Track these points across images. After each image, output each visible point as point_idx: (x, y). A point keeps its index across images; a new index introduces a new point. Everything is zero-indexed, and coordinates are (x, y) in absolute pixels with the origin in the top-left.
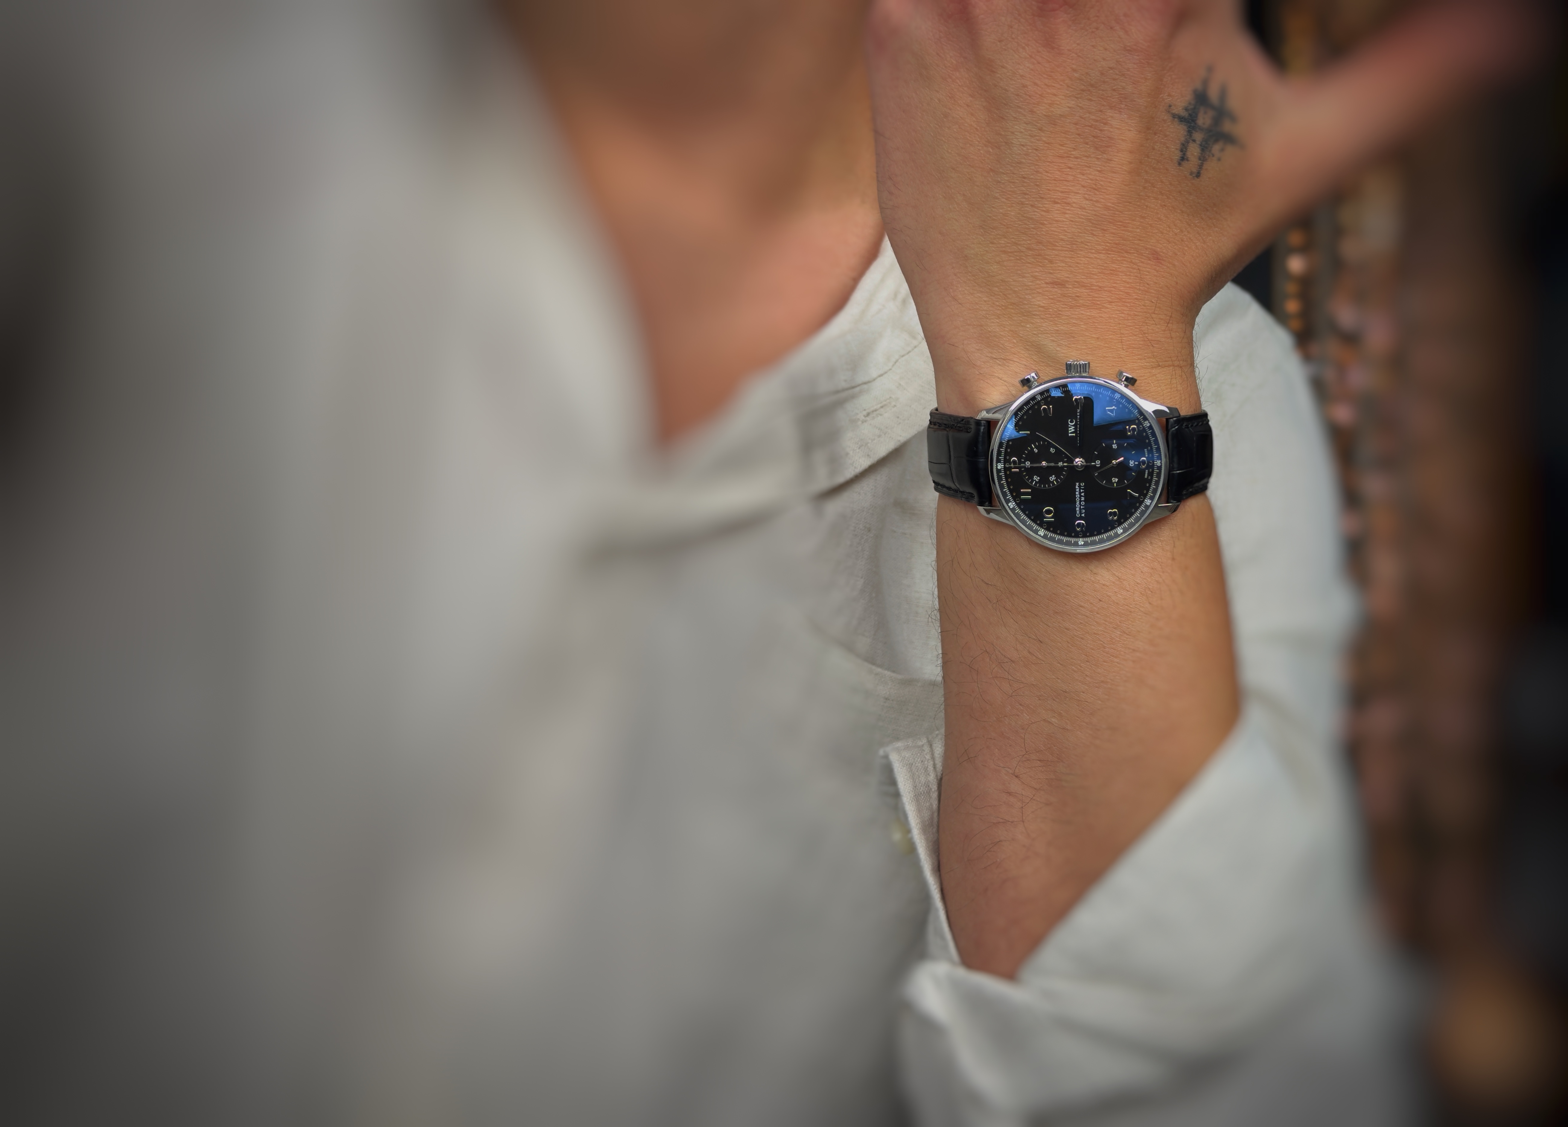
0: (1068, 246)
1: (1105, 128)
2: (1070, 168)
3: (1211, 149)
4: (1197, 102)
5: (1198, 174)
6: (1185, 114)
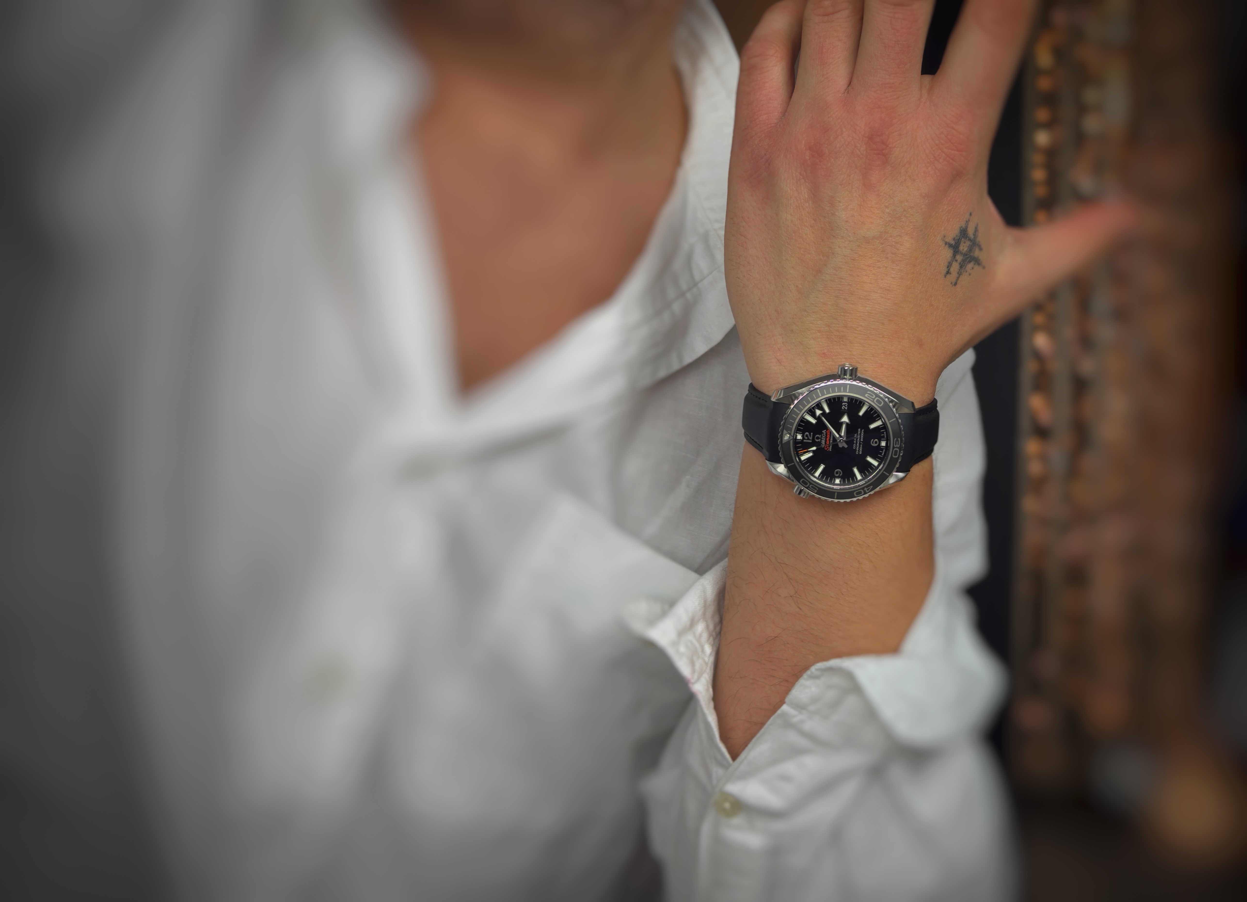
0: (864, 331)
1: (901, 248)
2: (874, 274)
3: (966, 267)
4: (961, 235)
5: (956, 284)
6: (953, 242)
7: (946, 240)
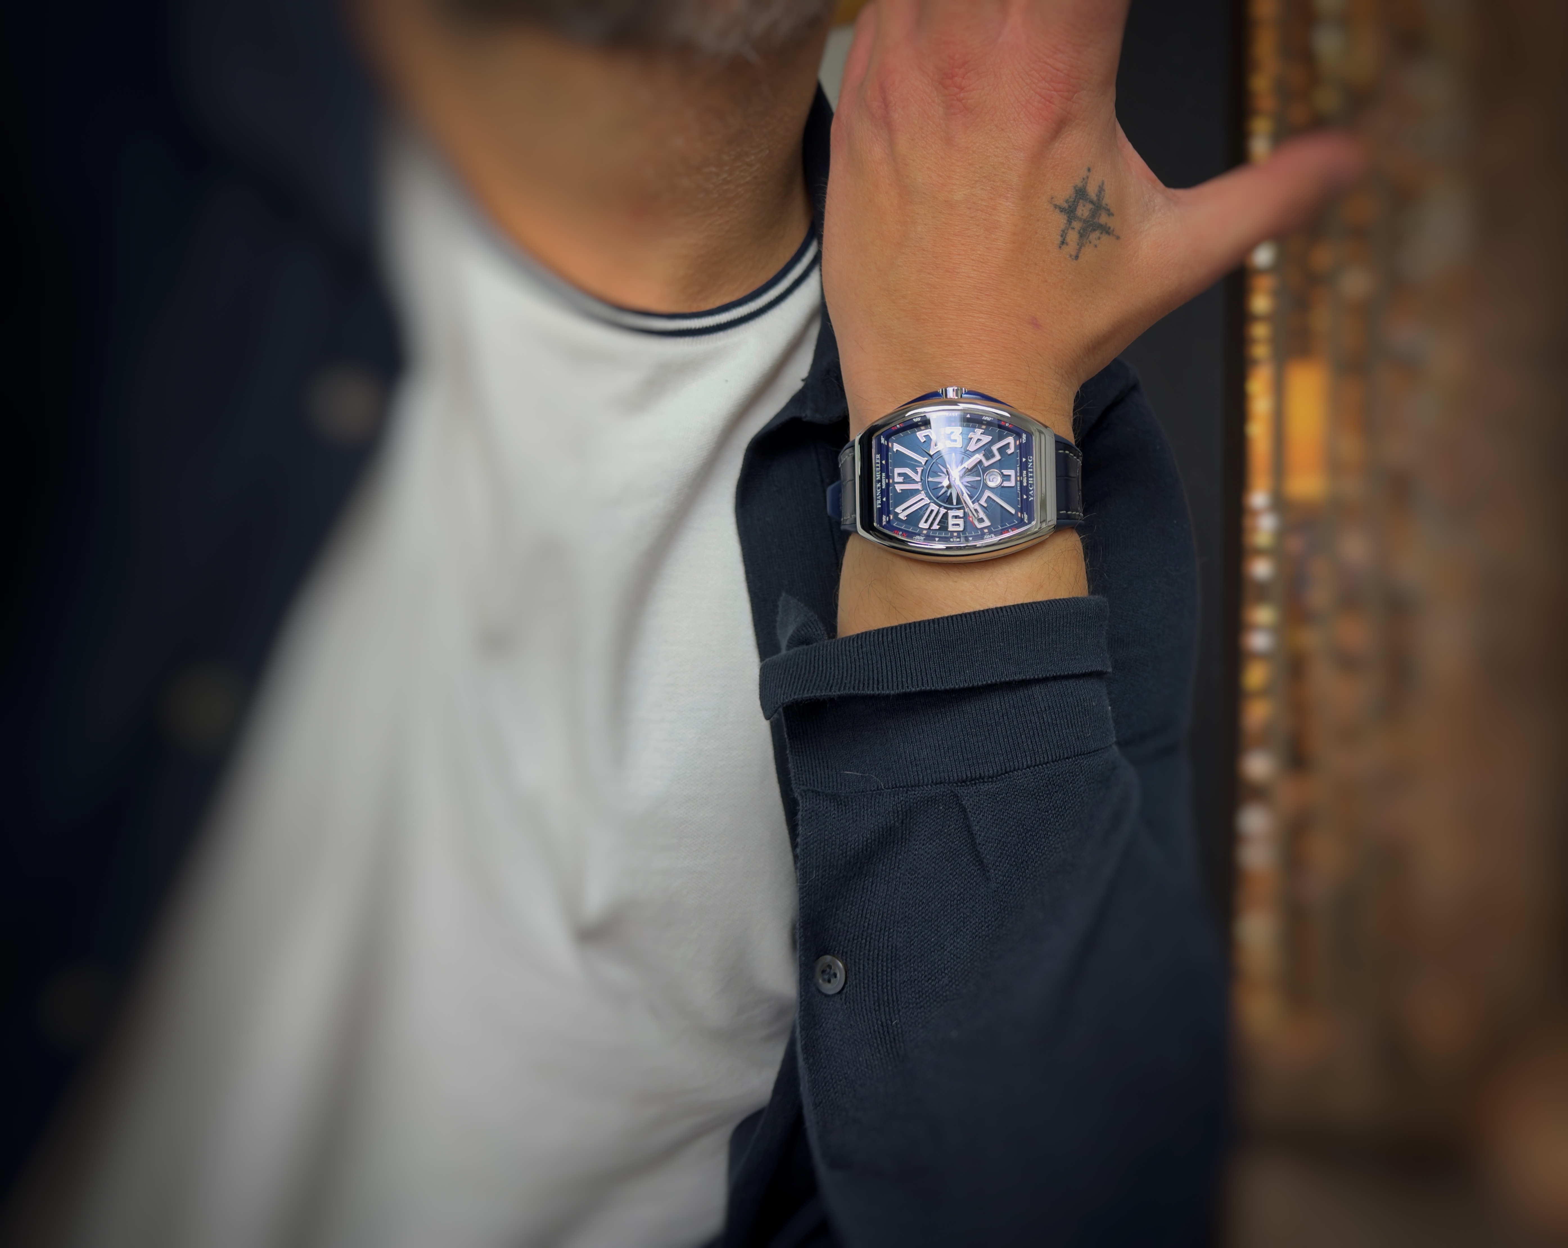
3: (1089, 236)
4: (1076, 196)
5: (1077, 257)
6: (1066, 205)
7: (1056, 203)
